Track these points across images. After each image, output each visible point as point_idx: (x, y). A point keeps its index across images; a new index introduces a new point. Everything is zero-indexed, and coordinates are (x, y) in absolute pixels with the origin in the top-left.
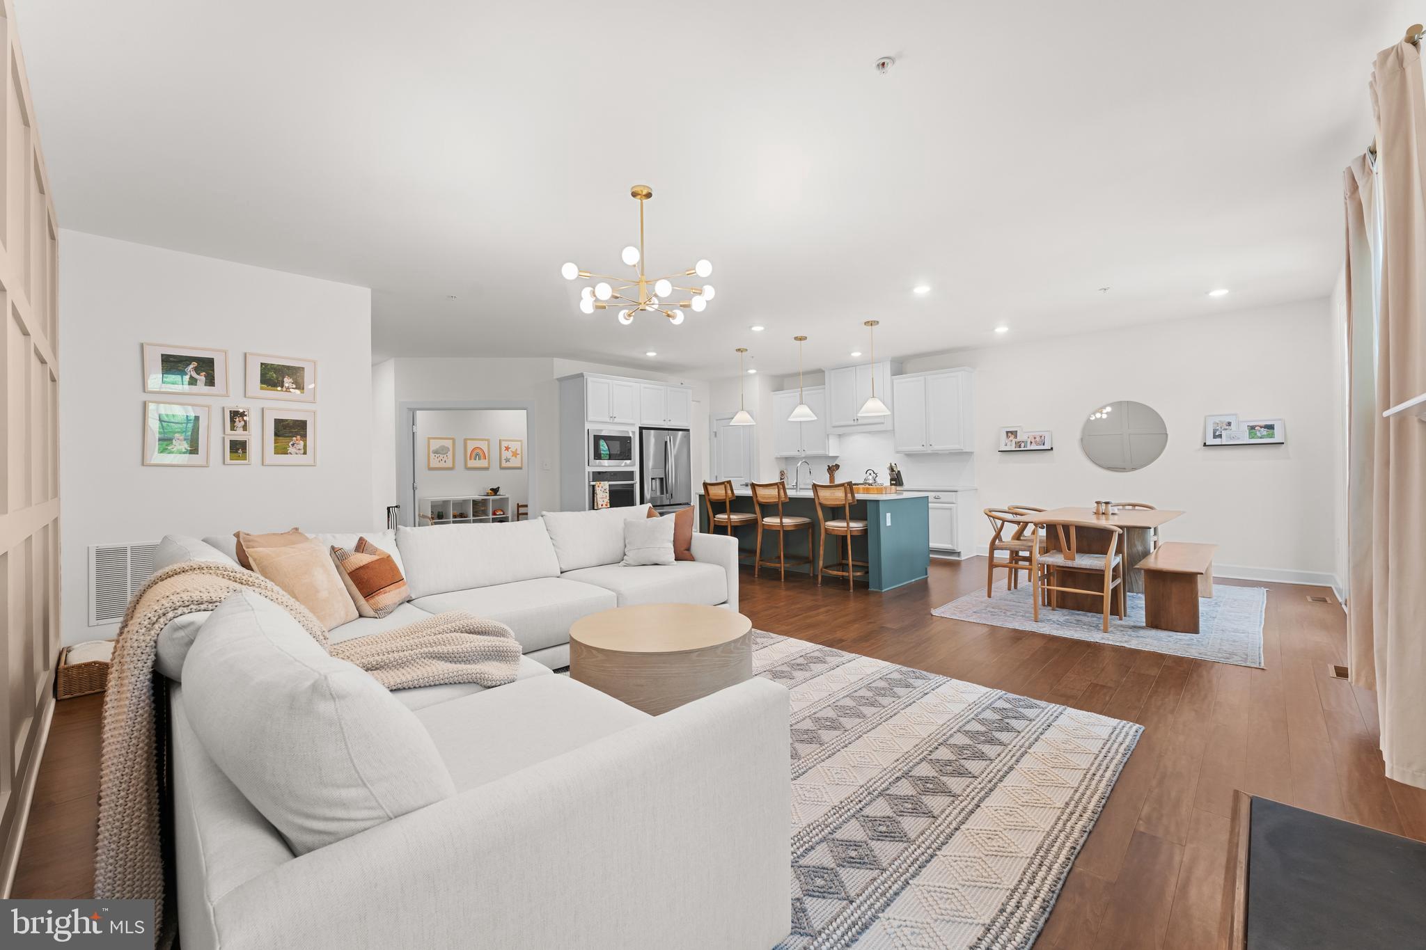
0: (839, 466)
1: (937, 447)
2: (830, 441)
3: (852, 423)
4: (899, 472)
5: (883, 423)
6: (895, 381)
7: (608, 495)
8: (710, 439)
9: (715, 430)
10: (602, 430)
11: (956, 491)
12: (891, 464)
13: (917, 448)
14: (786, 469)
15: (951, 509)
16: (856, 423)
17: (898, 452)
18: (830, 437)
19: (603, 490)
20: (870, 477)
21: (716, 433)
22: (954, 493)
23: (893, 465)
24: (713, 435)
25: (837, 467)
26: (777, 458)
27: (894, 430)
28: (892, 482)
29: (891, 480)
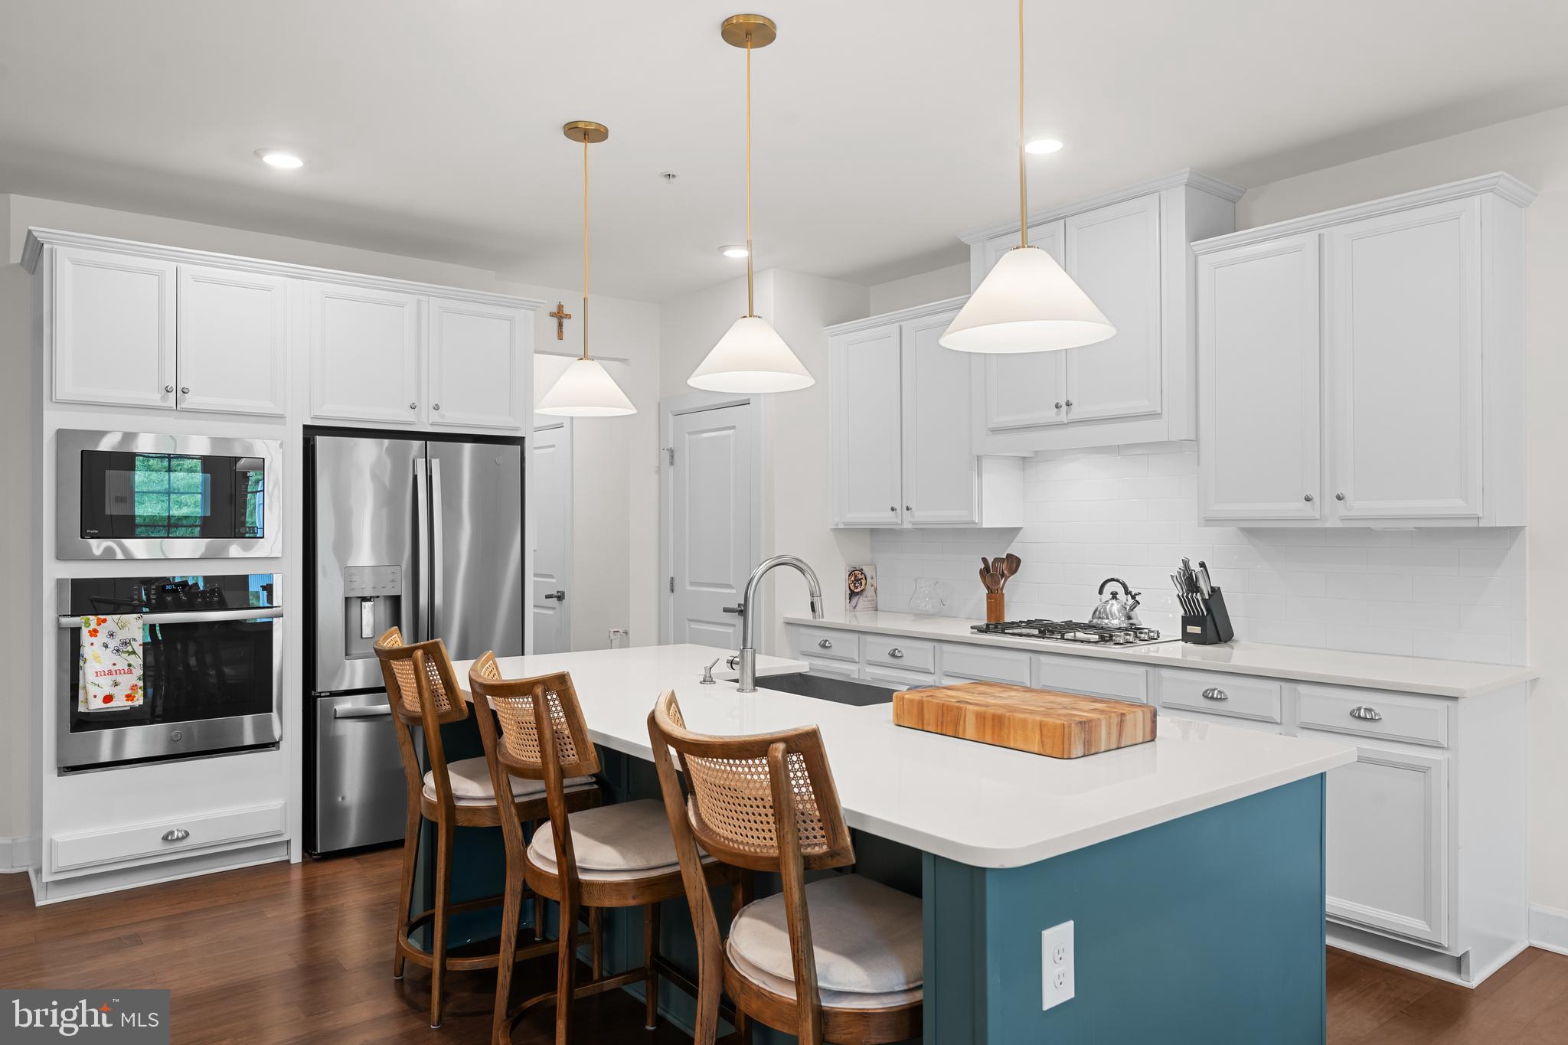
0: (1018, 561)
1: (1363, 506)
2: (985, 477)
3: (1051, 415)
4: (1215, 592)
5: (1156, 415)
6: (1203, 260)
7: (138, 661)
8: (659, 471)
9: (671, 446)
10: (102, 434)
11: (1455, 698)
12: (1186, 563)
13: (1288, 508)
14: (873, 564)
15: (1424, 770)
16: (1063, 417)
17: (1210, 521)
18: (986, 465)
19: (113, 644)
20: (1115, 607)
21: (672, 452)
22: (1445, 703)
23: (1195, 566)
24: (666, 456)
25: (1013, 563)
26: (837, 530)
27: (1197, 440)
28: (1191, 629)
29: (1186, 621)
